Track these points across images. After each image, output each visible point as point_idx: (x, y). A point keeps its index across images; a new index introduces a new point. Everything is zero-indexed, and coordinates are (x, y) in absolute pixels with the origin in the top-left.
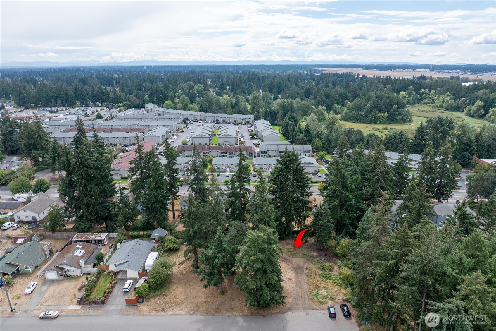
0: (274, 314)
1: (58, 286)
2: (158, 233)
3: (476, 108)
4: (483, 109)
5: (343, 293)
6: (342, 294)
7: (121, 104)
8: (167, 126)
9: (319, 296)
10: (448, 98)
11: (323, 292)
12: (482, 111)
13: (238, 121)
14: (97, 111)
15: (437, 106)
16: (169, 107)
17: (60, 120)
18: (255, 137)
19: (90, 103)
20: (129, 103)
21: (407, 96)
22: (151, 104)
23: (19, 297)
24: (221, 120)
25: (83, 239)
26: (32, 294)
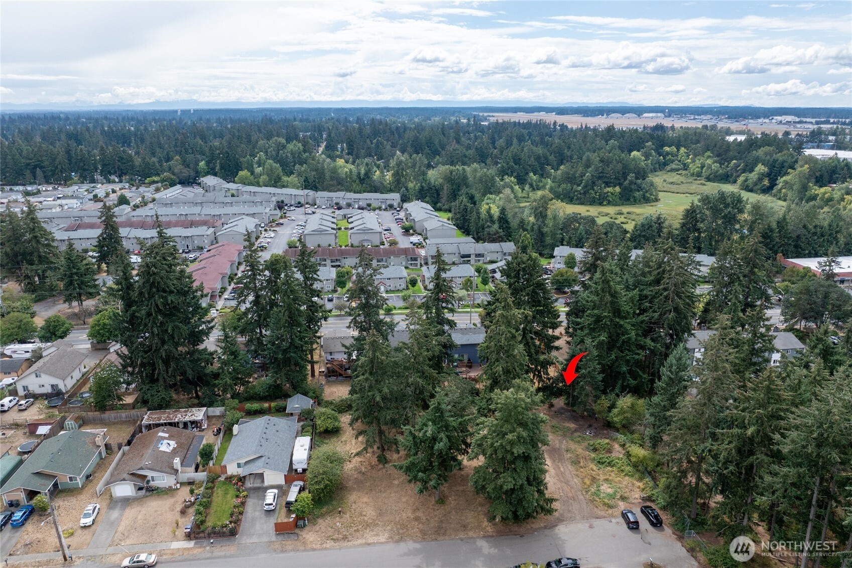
0: (536, 530)
1: (139, 508)
2: (297, 403)
3: (757, 176)
4: (767, 179)
6: (639, 490)
7: (156, 179)
8: (253, 215)
9: (602, 495)
10: (709, 161)
11: (606, 489)
12: (766, 182)
13: (375, 204)
14: (114, 191)
15: (693, 175)
16: (247, 182)
17: (51, 209)
18: (411, 231)
19: (98, 177)
20: (172, 177)
21: (643, 158)
22: (213, 177)
23: (72, 534)
24: (343, 203)
25: (162, 421)
26: (93, 527)
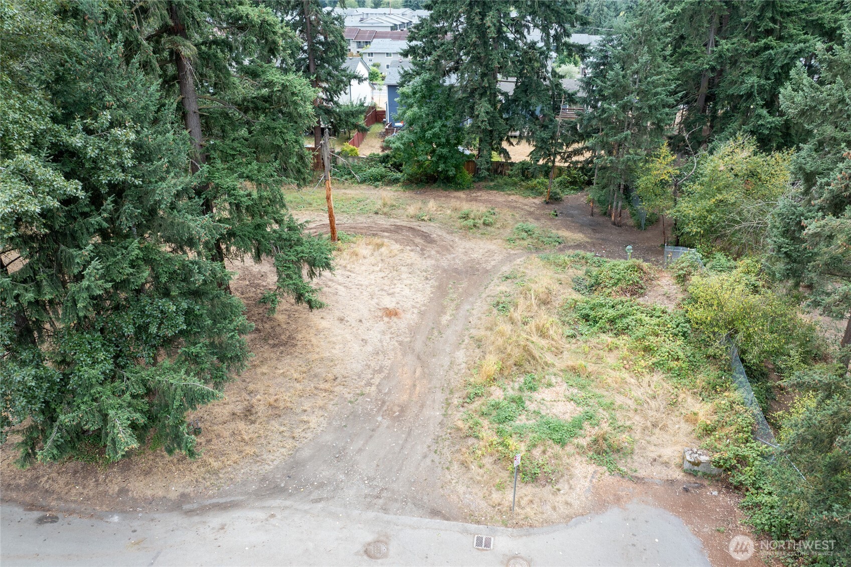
5: (692, 419)
6: (686, 427)
11: (554, 400)
